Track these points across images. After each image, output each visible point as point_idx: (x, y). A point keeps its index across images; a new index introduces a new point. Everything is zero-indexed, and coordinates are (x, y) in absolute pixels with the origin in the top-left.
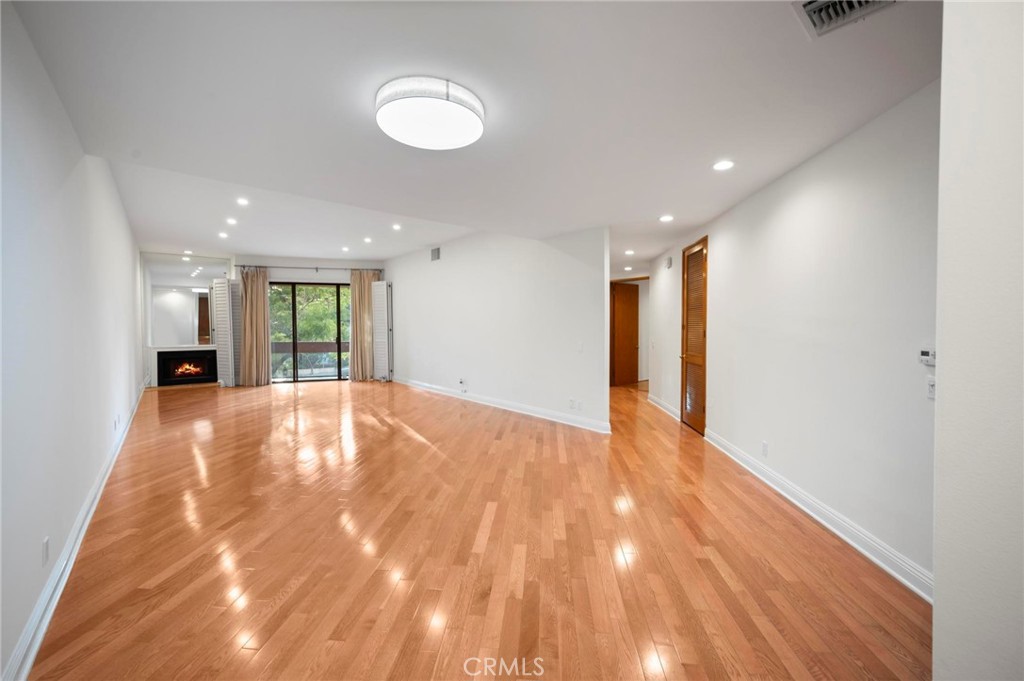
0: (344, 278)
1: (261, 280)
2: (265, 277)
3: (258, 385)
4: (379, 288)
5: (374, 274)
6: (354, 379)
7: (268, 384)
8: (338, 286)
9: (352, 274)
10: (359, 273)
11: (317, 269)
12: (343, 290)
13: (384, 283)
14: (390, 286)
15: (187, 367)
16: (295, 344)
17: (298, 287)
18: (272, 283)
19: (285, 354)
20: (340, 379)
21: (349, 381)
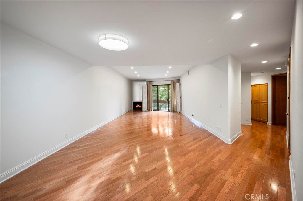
0: (169, 83)
1: (150, 85)
2: (151, 84)
3: (150, 111)
4: (178, 85)
5: (177, 81)
6: (172, 112)
7: (152, 111)
8: (168, 85)
9: (171, 82)
10: (173, 81)
11: (163, 81)
12: (169, 86)
13: (179, 83)
14: (181, 84)
15: (138, 105)
16: (158, 101)
17: (159, 86)
18: (153, 86)
19: (163, 104)
20: (168, 111)
21: (170, 112)
